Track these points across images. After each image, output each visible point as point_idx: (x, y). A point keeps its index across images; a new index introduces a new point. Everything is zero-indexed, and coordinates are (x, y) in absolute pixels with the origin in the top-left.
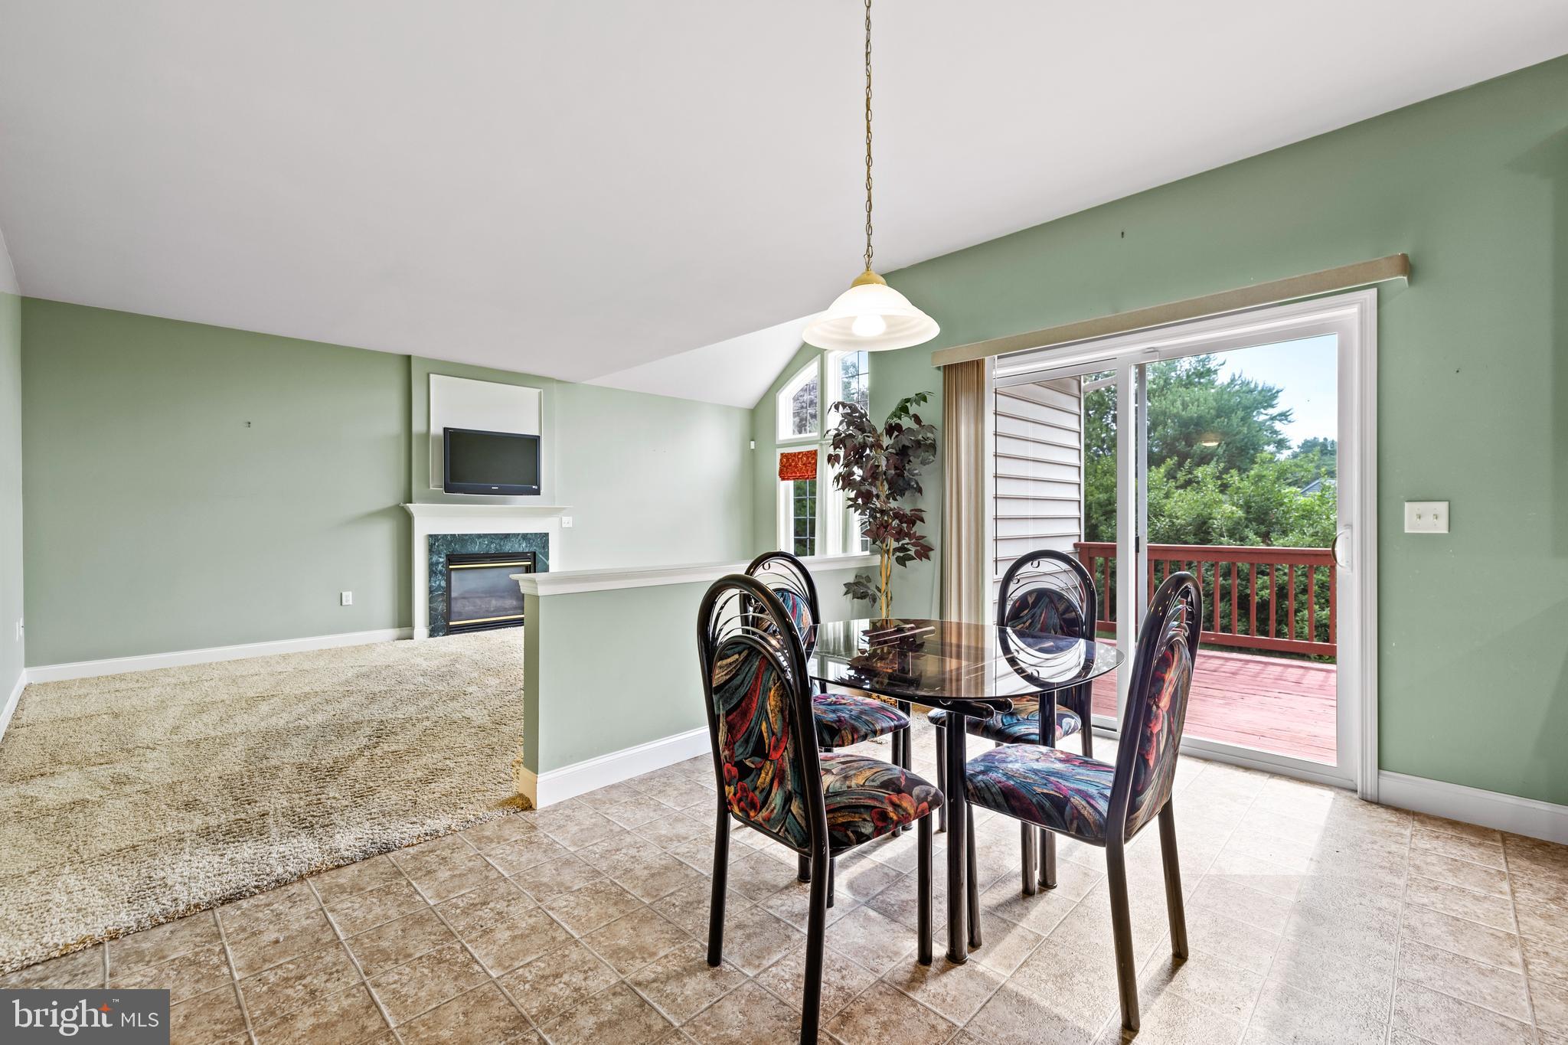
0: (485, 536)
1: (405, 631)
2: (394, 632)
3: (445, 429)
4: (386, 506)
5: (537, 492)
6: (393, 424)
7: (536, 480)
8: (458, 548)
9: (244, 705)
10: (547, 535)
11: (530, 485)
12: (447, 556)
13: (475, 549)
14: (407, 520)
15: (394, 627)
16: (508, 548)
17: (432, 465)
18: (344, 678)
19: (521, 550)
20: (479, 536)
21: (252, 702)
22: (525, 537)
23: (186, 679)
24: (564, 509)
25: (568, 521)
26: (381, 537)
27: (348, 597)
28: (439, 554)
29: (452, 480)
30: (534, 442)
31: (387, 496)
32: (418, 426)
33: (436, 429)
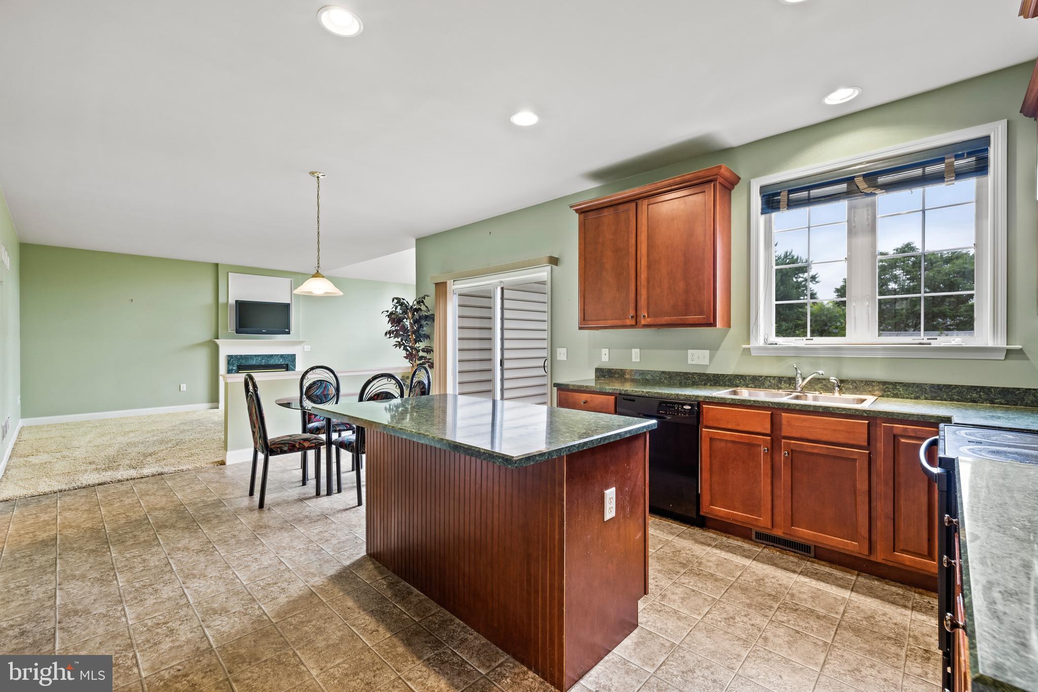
0: (259, 356)
1: (214, 404)
2: (208, 405)
3: (236, 301)
4: (204, 340)
5: (289, 333)
6: (209, 299)
7: (288, 327)
8: (244, 362)
9: (123, 434)
10: (295, 355)
11: (284, 328)
12: (237, 366)
13: (254, 362)
14: (216, 348)
15: (208, 402)
16: (272, 362)
17: (229, 319)
18: (174, 424)
19: (279, 363)
20: (256, 356)
21: (126, 433)
22: (282, 356)
23: (98, 424)
24: (304, 341)
25: (307, 348)
26: (202, 357)
27: (184, 387)
28: (233, 365)
29: (239, 327)
30: (287, 307)
31: (205, 334)
32: (222, 300)
33: (232, 301)
